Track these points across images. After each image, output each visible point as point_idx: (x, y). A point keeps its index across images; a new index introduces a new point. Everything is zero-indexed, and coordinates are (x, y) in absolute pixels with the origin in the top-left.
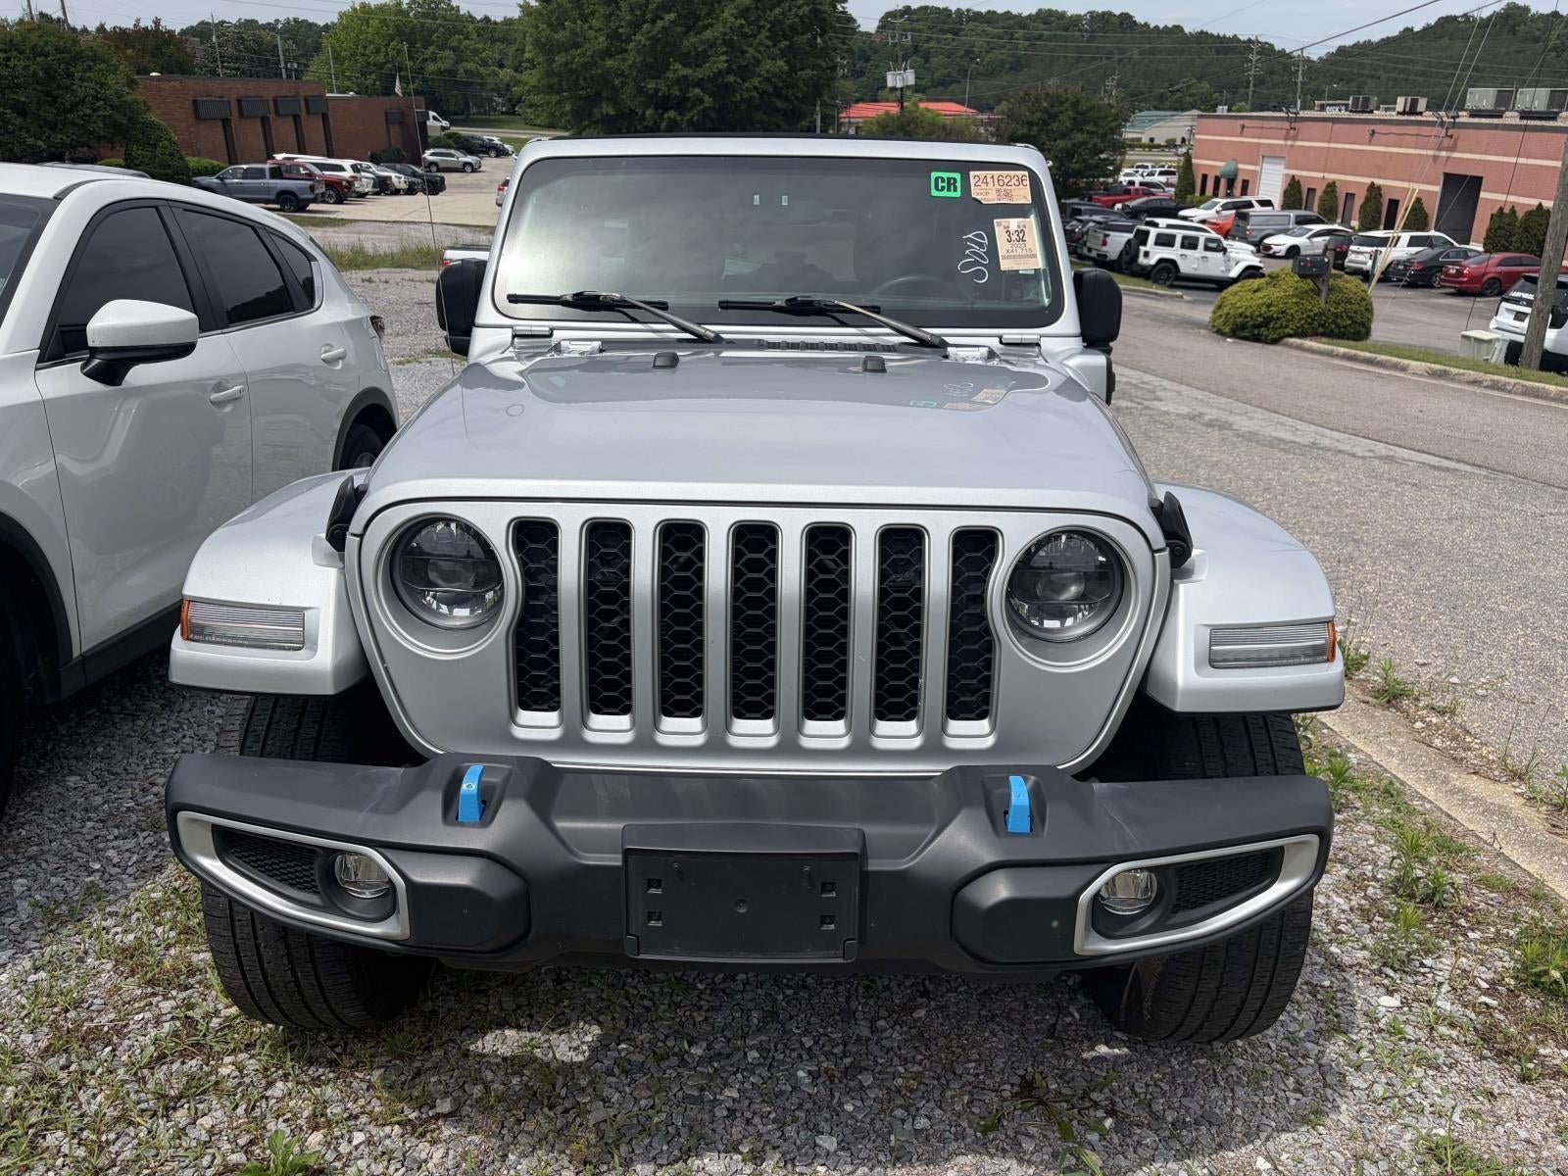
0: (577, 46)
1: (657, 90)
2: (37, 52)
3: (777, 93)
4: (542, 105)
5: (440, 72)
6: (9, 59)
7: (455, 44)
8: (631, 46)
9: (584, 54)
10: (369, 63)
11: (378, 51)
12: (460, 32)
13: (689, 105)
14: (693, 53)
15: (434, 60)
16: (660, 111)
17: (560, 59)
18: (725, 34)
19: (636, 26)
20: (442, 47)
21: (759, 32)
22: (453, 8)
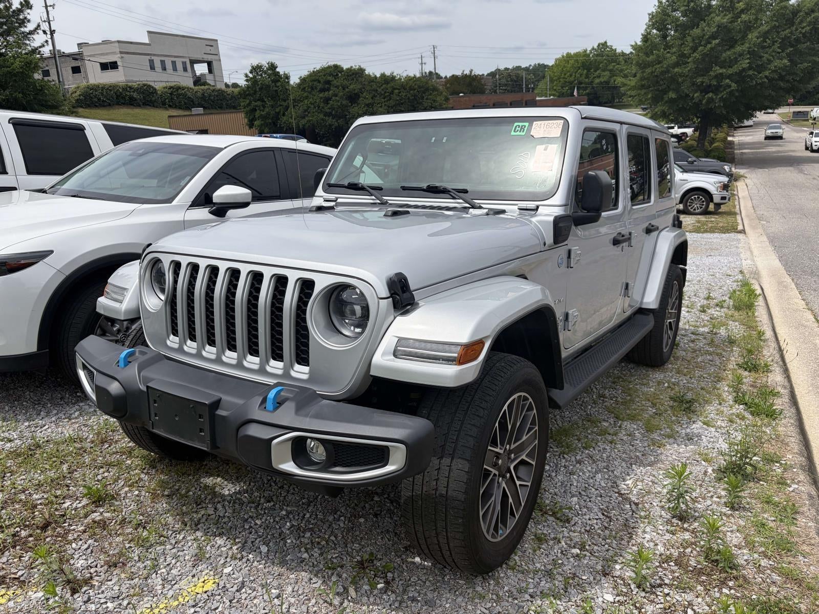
0: (660, 62)
1: (703, 82)
2: (411, 89)
3: (781, 78)
4: (635, 96)
5: (601, 83)
6: (400, 92)
7: (611, 68)
8: (690, 60)
9: (662, 67)
10: (566, 82)
11: (571, 76)
12: (615, 61)
13: (722, 89)
14: (727, 60)
15: (599, 77)
16: (704, 94)
17: (649, 70)
18: (750, 48)
19: (694, 49)
20: (604, 71)
21: (773, 45)
22: (613, 50)
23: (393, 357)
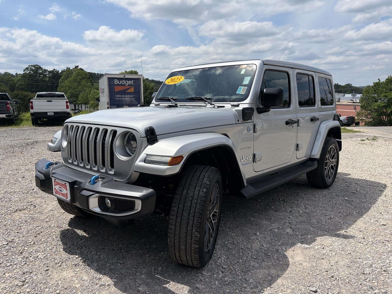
23: (144, 163)
